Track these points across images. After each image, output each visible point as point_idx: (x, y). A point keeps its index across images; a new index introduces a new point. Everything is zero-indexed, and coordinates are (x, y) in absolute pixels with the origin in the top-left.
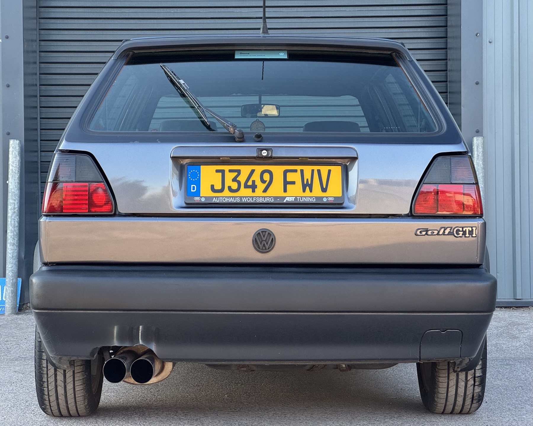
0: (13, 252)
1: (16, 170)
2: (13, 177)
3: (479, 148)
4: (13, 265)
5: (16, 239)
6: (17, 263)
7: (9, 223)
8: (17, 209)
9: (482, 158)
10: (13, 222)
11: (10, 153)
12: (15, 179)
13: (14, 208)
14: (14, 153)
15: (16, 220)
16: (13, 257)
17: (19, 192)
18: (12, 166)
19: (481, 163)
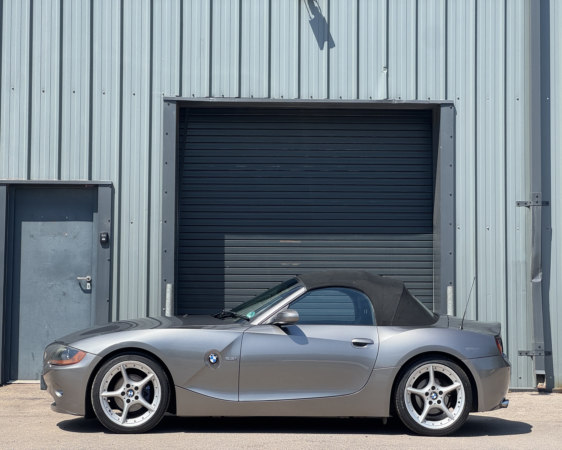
1: (170, 303)
3: (451, 294)
9: (453, 299)
11: (167, 292)
12: (170, 308)
14: (169, 292)
18: (168, 300)
19: (452, 302)
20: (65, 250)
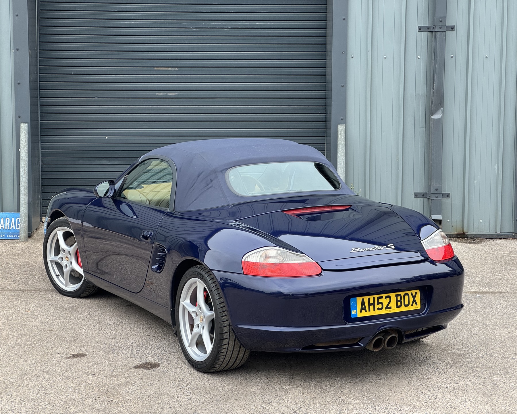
0: (24, 200)
1: (25, 144)
2: (23, 149)
3: (342, 133)
4: (25, 208)
5: (27, 191)
6: (27, 207)
7: (21, 180)
8: (26, 170)
9: (344, 140)
10: (24, 179)
11: (21, 132)
12: (25, 150)
13: (25, 170)
14: (24, 132)
15: (26, 178)
16: (24, 203)
17: (28, 159)
18: (23, 141)
19: (343, 143)
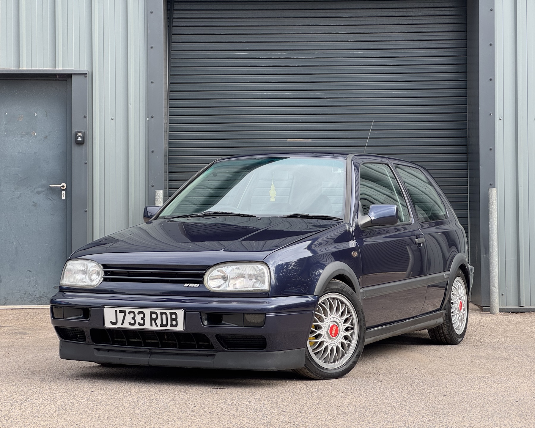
3: (493, 197)
9: (495, 204)
11: (156, 200)
14: (159, 200)
19: (494, 207)
20: (35, 153)
